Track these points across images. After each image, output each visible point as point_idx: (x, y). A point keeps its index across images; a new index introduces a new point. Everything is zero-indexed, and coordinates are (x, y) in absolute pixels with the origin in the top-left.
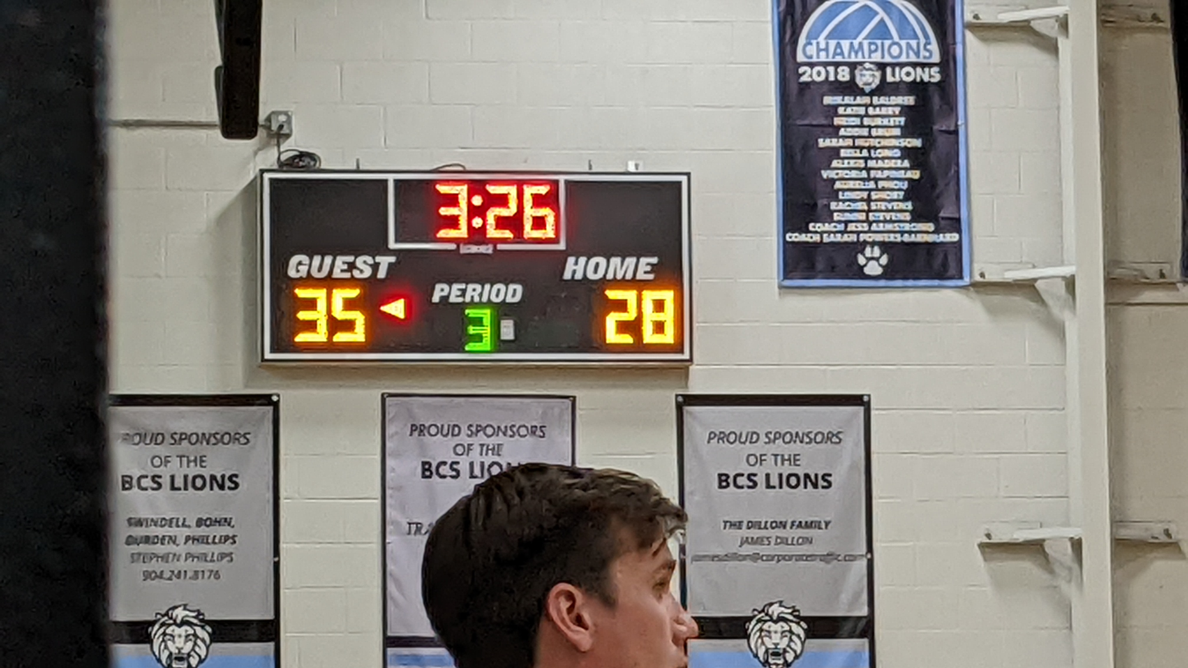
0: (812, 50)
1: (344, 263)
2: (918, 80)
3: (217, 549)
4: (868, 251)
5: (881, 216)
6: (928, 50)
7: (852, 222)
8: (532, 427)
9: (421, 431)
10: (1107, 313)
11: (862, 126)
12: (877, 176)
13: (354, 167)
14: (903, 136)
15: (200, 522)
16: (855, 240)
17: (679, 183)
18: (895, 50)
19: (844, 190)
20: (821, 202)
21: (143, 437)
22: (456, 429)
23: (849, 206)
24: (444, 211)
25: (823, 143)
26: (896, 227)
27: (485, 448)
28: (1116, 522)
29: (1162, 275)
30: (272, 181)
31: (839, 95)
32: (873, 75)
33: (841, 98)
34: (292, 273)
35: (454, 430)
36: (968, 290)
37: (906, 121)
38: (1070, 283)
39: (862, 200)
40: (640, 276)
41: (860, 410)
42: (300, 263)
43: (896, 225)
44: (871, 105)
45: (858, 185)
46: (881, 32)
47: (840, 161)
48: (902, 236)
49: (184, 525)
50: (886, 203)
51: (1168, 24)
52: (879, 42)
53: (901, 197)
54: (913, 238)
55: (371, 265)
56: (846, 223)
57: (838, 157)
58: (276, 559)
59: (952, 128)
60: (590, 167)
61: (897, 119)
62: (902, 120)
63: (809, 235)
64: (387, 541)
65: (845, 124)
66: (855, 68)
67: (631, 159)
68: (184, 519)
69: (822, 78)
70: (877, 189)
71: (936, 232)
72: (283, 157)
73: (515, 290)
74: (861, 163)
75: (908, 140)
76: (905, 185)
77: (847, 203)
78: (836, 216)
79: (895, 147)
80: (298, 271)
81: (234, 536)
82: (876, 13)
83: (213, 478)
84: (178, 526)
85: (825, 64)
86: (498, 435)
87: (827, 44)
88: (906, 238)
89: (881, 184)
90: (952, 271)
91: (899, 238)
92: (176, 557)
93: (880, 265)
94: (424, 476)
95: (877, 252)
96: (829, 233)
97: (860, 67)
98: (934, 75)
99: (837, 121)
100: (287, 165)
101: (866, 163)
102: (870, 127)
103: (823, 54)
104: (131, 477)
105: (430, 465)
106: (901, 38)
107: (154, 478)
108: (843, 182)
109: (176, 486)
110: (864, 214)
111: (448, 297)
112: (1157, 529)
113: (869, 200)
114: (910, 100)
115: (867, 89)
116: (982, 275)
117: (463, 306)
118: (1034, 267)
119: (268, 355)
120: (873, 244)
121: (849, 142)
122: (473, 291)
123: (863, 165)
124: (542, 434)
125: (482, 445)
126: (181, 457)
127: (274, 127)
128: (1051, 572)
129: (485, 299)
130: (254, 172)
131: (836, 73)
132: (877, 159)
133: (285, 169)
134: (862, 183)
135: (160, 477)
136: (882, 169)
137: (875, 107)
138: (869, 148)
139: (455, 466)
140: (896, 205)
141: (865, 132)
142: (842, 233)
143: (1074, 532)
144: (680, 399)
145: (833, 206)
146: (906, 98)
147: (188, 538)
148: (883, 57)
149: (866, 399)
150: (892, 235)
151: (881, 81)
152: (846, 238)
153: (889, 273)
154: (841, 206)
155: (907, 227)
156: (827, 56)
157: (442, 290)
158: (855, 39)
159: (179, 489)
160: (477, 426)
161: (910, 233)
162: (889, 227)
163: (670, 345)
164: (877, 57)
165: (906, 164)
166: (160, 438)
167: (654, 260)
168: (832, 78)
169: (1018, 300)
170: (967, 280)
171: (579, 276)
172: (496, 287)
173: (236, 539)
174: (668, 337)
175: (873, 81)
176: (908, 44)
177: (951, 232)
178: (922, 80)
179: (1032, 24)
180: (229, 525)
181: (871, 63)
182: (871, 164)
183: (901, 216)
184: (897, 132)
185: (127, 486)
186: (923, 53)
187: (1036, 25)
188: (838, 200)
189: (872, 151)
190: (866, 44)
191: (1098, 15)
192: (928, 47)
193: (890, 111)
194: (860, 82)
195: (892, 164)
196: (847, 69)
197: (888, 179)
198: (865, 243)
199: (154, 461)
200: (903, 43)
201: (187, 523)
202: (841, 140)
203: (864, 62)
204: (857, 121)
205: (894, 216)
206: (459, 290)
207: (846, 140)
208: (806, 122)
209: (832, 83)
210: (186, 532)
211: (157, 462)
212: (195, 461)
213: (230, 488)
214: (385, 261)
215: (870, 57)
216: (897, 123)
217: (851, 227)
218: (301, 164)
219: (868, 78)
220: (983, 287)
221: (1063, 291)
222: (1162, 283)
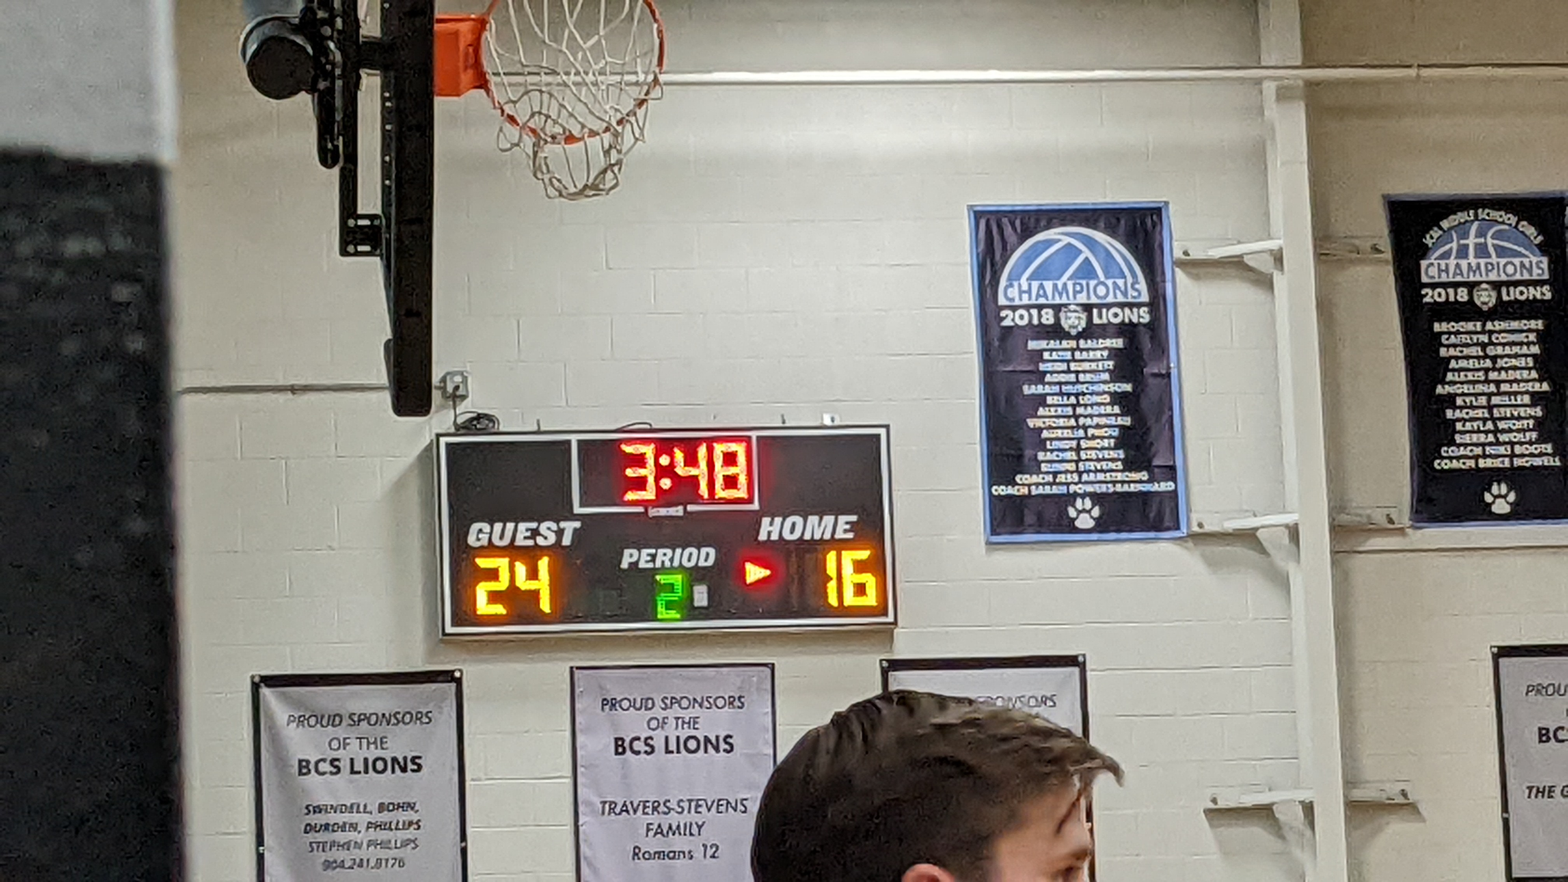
0: (1013, 292)
1: (527, 530)
2: (1127, 321)
3: (402, 835)
4: (1079, 503)
5: (1091, 465)
6: (1137, 290)
7: (1061, 472)
8: (730, 697)
9: (614, 705)
10: (1333, 563)
11: (1069, 371)
12: (1087, 424)
13: (535, 428)
14: (1113, 380)
15: (382, 808)
16: (1065, 492)
17: (878, 437)
18: (1101, 291)
19: (1051, 439)
20: (1028, 453)
21: (319, 719)
22: (650, 702)
23: (1058, 456)
24: (629, 472)
25: (1028, 390)
26: (1108, 477)
27: (680, 721)
28: (1349, 783)
29: (1391, 521)
30: (448, 445)
31: (1044, 339)
32: (1079, 318)
33: (1045, 342)
34: (472, 540)
35: (646, 704)
36: (1186, 542)
37: (1115, 366)
38: (1294, 532)
39: (1071, 449)
40: (840, 535)
41: (1076, 670)
42: (480, 531)
43: (1108, 474)
44: (1078, 348)
45: (1067, 433)
46: (1087, 271)
47: (1047, 409)
48: (1114, 486)
49: (365, 812)
50: (1098, 452)
51: (1388, 255)
52: (1084, 282)
53: (1112, 445)
54: (1125, 488)
55: (555, 532)
56: (1055, 474)
57: (1044, 404)
58: (463, 844)
59: (1164, 372)
60: (784, 422)
61: (1106, 363)
62: (1111, 364)
63: (1017, 487)
64: (580, 823)
65: (1050, 369)
66: (1060, 311)
67: (827, 412)
68: (365, 806)
69: (1025, 322)
70: (1086, 438)
71: (1150, 481)
72: (460, 420)
73: (708, 554)
74: (1069, 411)
75: (1117, 385)
76: (1116, 433)
77: (1055, 453)
78: (1044, 467)
79: (1105, 393)
80: (478, 539)
81: (419, 821)
82: (1080, 252)
83: (394, 760)
84: (358, 812)
85: (1028, 307)
86: (694, 707)
87: (1030, 285)
88: (1119, 488)
89: (1091, 432)
90: (1168, 521)
91: (1111, 490)
92: (358, 846)
93: (1092, 517)
94: (617, 753)
95: (1088, 504)
96: (1037, 485)
97: (1063, 309)
98: (1143, 316)
99: (1042, 367)
100: (463, 428)
101: (1074, 410)
102: (1077, 372)
103: (1025, 296)
104: (308, 762)
105: (623, 740)
106: (1107, 278)
107: (333, 762)
108: (1051, 431)
109: (356, 769)
110: (1073, 464)
111: (637, 563)
112: (1393, 790)
113: (1078, 449)
114: (1119, 343)
115: (1074, 332)
116: (1200, 525)
117: (655, 571)
118: (1255, 516)
119: (449, 629)
120: (1083, 496)
121: (1056, 389)
122: (664, 556)
123: (1071, 413)
124: (740, 705)
125: (677, 718)
126: (360, 738)
127: (450, 388)
128: (1282, 837)
129: (676, 563)
130: (430, 436)
131: (1040, 316)
132: (1086, 406)
133: (462, 431)
134: (1069, 431)
135: (338, 760)
136: (1091, 416)
137: (1082, 350)
138: (1077, 395)
139: (649, 741)
140: (1105, 454)
141: (1072, 377)
142: (1051, 484)
143: (1305, 795)
144: (885, 664)
145: (1041, 456)
146: (1114, 341)
147: (370, 825)
148: (1089, 297)
149: (1081, 659)
150: (1104, 486)
151: (1087, 324)
152: (1055, 490)
153: (1102, 526)
154: (1049, 456)
155: (1120, 476)
156: (1030, 299)
157: (631, 556)
158: (1059, 278)
159: (359, 773)
160: (673, 698)
161: (1123, 482)
162: (1101, 477)
163: (872, 607)
164: (1082, 298)
165: (1117, 410)
166: (337, 719)
167: (854, 518)
168: (1035, 322)
169: (1239, 550)
170: (1184, 531)
171: (775, 537)
172: (687, 551)
173: (420, 824)
174: (870, 599)
175: (1079, 324)
176: (1115, 283)
177: (1166, 480)
178: (1130, 320)
179: (1246, 259)
180: (412, 808)
181: (1077, 305)
182: (1080, 410)
183: (1112, 465)
184: (1106, 376)
185: (304, 771)
186: (1132, 293)
187: (1249, 261)
188: (1045, 450)
189: (1081, 398)
190: (1070, 285)
191: (1315, 247)
192: (1137, 286)
193: (1098, 354)
194: (1065, 324)
195: (1102, 410)
196: (1050, 311)
197: (1098, 426)
198: (1075, 495)
199: (333, 744)
200: (1110, 283)
201: (368, 809)
202: (1047, 386)
203: (1070, 304)
204: (1064, 366)
205: (1104, 465)
206: (649, 555)
207: (1053, 387)
208: (1010, 368)
209: (1037, 326)
210: (367, 818)
211: (335, 744)
212: (375, 743)
213: (413, 771)
214: (568, 527)
215: (1075, 298)
216: (1106, 367)
217: (1061, 478)
218: (478, 426)
219: (1073, 321)
220: (1201, 538)
221: (1286, 540)
222: (1391, 529)
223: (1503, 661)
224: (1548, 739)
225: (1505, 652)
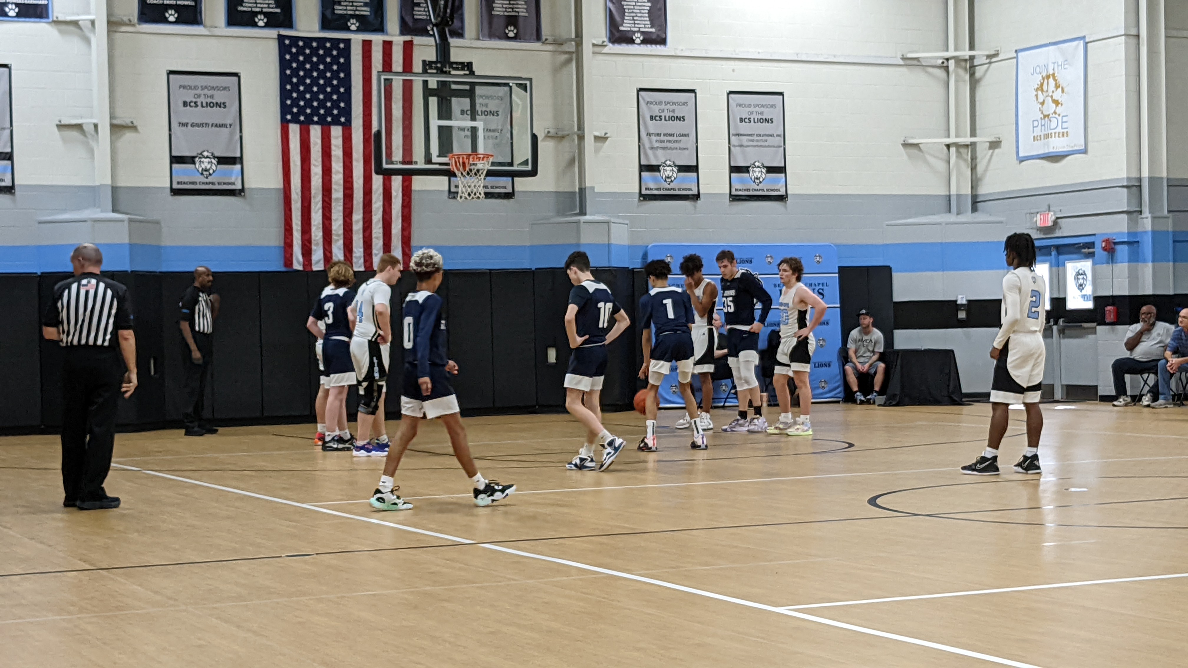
28: (112, 117)
29: (130, 21)
36: (51, 23)
38: (93, 22)
41: (9, 69)
90: (45, 16)
112: (128, 122)
116: (57, 18)
118: (78, 15)
128: (85, 136)
143: (95, 121)
149: (11, 65)
169: (72, 28)
170: (51, 20)
220: (57, 23)
221: (90, 26)
222: (130, 24)
223: (171, 76)
224: (187, 106)
225: (171, 72)
